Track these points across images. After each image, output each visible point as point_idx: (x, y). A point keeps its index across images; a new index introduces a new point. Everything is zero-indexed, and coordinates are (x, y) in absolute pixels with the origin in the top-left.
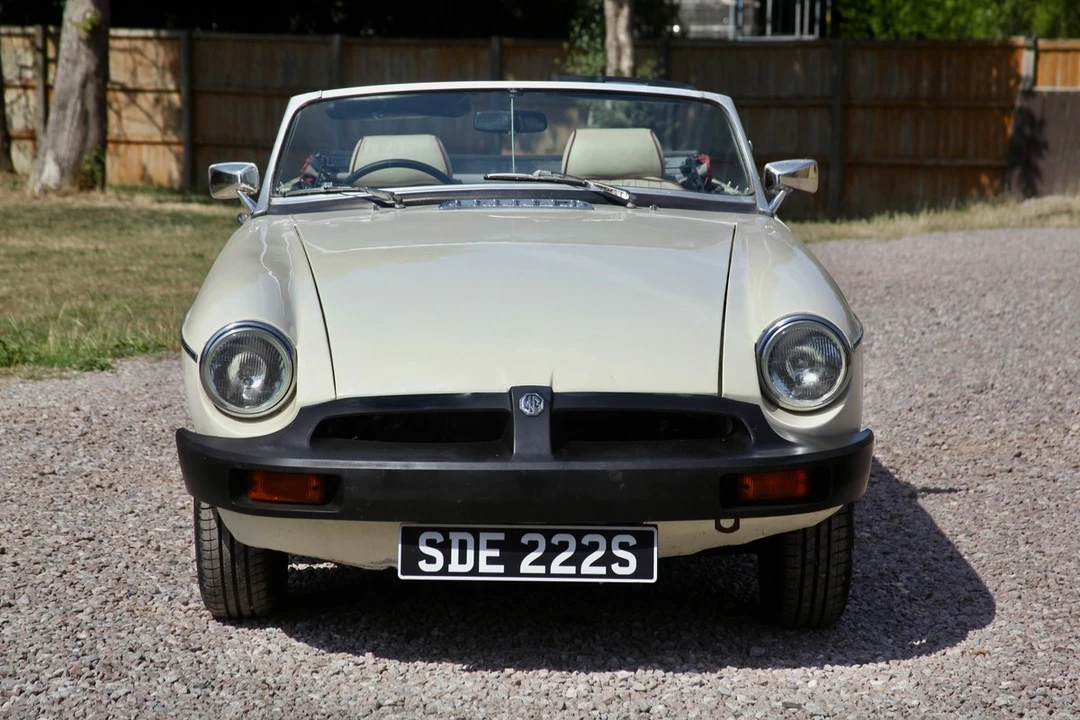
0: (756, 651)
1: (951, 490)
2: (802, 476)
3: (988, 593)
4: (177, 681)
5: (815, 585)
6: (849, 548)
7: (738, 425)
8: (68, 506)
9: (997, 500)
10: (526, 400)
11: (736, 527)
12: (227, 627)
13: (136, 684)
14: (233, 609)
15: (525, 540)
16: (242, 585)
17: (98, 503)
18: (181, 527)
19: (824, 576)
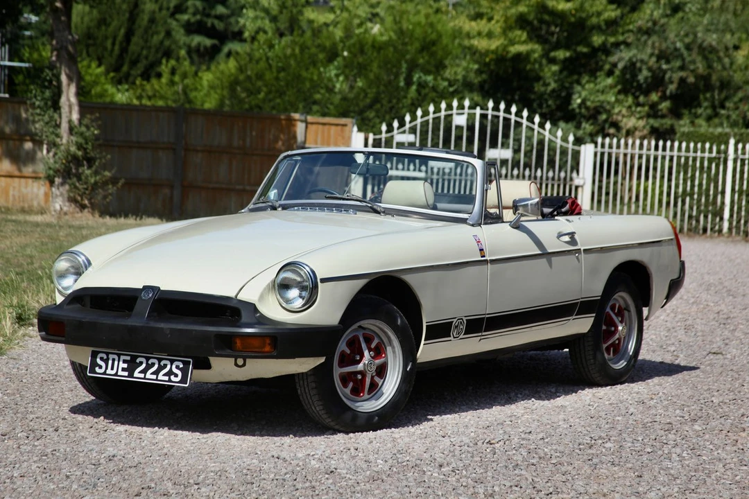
10: (145, 292)
15: (137, 361)
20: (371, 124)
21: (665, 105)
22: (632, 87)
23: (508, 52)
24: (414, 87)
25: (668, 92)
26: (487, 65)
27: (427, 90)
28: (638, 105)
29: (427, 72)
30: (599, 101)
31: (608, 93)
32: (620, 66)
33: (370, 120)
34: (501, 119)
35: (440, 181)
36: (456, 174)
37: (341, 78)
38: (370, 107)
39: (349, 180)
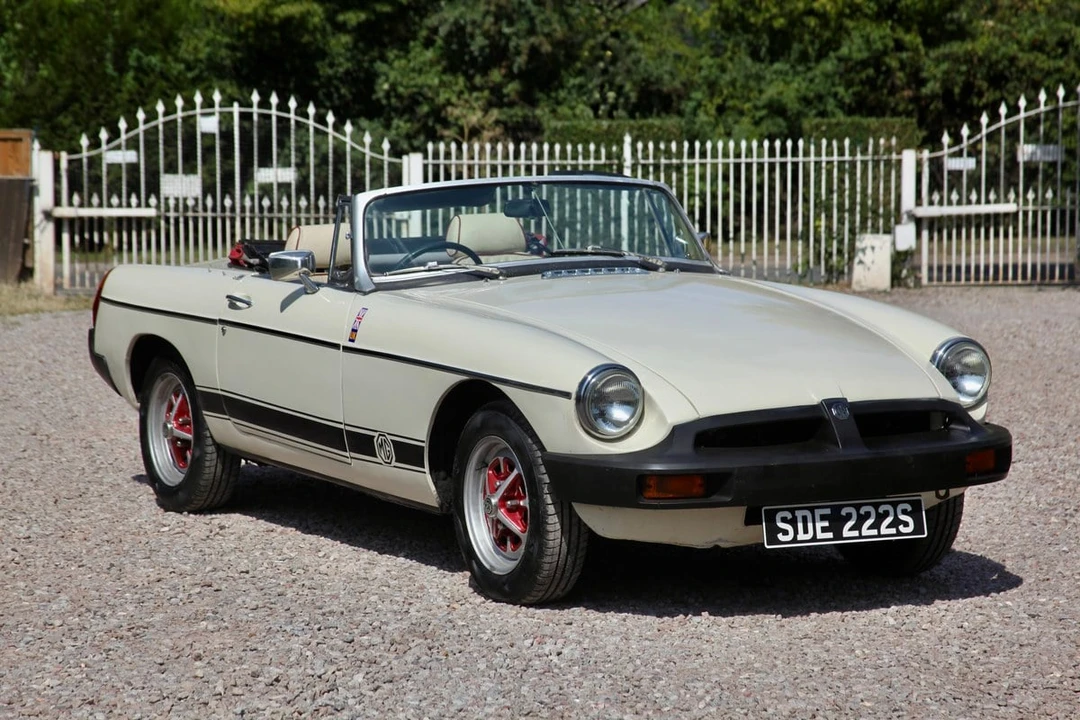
10: (835, 408)
11: (947, 494)
15: (844, 512)
20: (67, 135)
21: (512, 88)
22: (463, 62)
23: (271, 17)
24: (131, 75)
25: (515, 69)
26: (240, 36)
27: (152, 78)
28: (473, 88)
29: (151, 51)
30: (415, 86)
31: (428, 72)
32: (443, 31)
33: (64, 129)
34: (274, 119)
35: (181, 220)
36: (205, 209)
37: (14, 65)
38: (64, 108)
39: (30, 228)
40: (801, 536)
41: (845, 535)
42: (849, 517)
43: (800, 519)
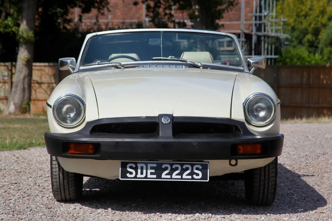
0: (243, 210)
1: (312, 176)
2: (259, 146)
3: (325, 199)
4: (43, 215)
5: (264, 189)
6: (276, 176)
7: (237, 129)
8: (9, 176)
9: (328, 178)
10: (164, 118)
11: (236, 164)
12: (61, 203)
13: (29, 216)
14: (63, 197)
15: (163, 166)
16: (67, 188)
17: (19, 175)
18: (47, 181)
19: (267, 185)
40: (139, 175)
41: (163, 177)
42: (166, 169)
43: (139, 167)
